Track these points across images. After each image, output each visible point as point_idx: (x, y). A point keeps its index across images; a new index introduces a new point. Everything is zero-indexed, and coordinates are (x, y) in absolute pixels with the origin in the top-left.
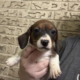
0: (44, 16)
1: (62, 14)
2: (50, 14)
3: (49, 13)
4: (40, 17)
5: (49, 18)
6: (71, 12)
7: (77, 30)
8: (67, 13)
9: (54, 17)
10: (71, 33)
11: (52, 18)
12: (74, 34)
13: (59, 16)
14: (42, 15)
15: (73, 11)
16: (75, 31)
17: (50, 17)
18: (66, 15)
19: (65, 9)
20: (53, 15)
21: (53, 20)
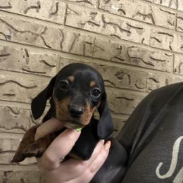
0: (38, 11)
1: (84, 14)
2: (55, 8)
3: (51, 4)
4: (26, 12)
5: (51, 19)
6: (104, 13)
7: (115, 57)
8: (96, 13)
9: (65, 18)
10: (103, 63)
11: (60, 19)
12: (109, 67)
13: (78, 17)
14: (33, 7)
15: (108, 11)
16: (111, 61)
17: (53, 17)
18: (93, 19)
19: (92, 2)
20: (61, 11)
21: (62, 27)
